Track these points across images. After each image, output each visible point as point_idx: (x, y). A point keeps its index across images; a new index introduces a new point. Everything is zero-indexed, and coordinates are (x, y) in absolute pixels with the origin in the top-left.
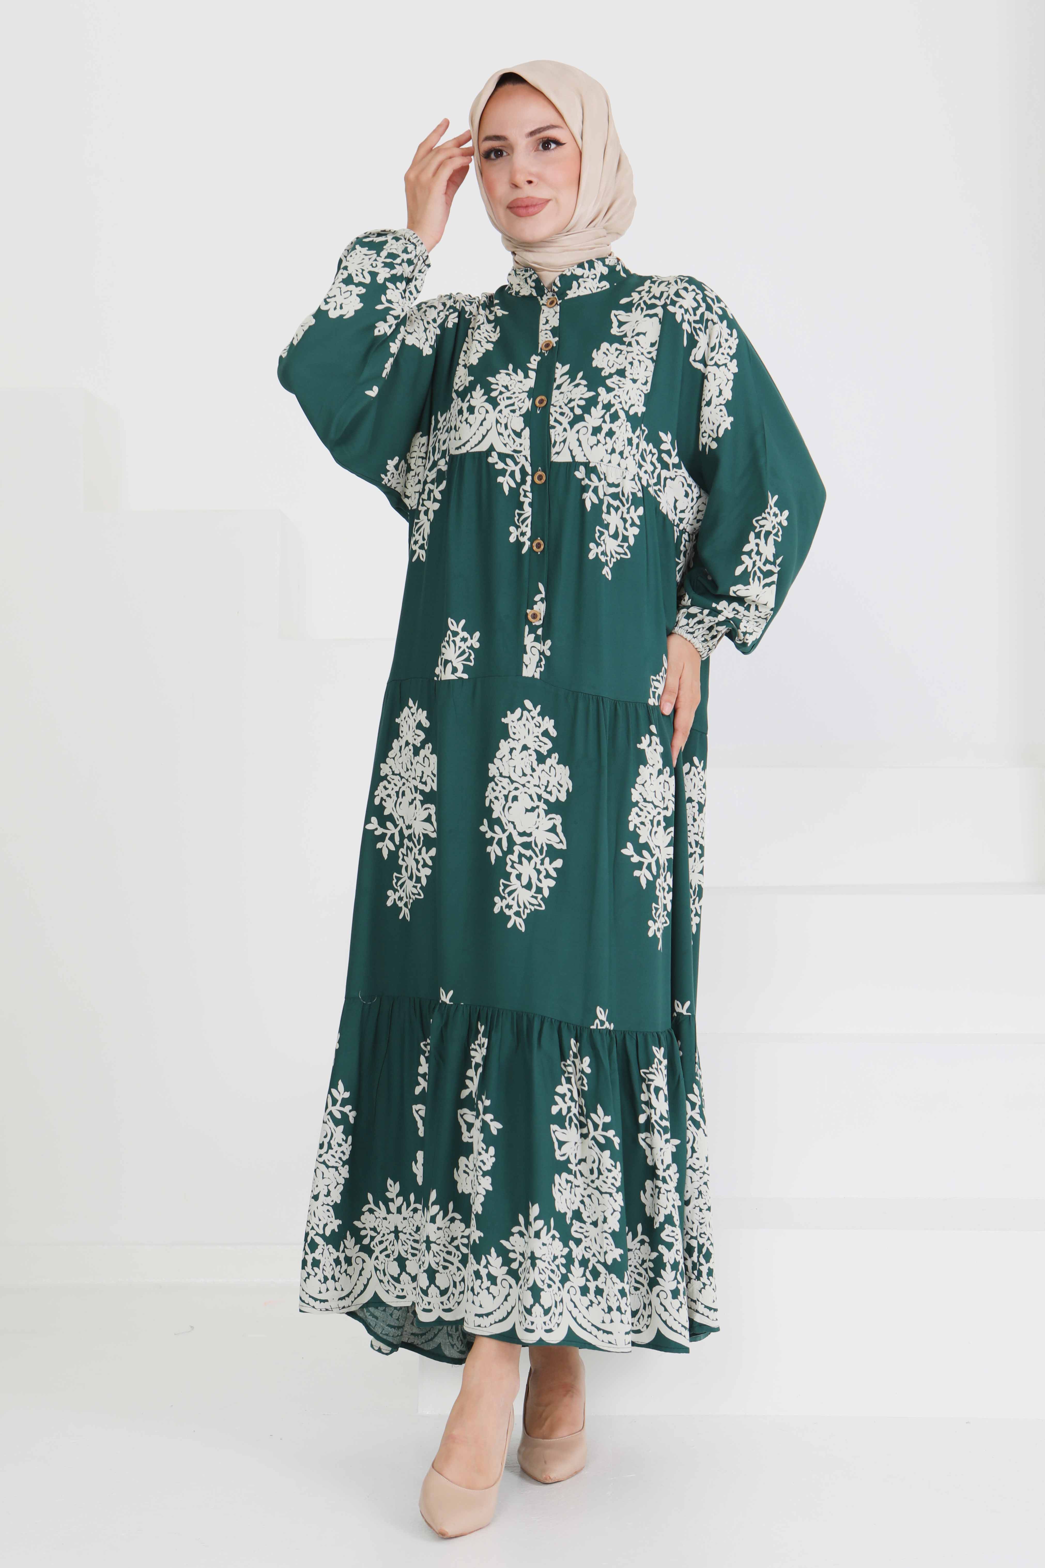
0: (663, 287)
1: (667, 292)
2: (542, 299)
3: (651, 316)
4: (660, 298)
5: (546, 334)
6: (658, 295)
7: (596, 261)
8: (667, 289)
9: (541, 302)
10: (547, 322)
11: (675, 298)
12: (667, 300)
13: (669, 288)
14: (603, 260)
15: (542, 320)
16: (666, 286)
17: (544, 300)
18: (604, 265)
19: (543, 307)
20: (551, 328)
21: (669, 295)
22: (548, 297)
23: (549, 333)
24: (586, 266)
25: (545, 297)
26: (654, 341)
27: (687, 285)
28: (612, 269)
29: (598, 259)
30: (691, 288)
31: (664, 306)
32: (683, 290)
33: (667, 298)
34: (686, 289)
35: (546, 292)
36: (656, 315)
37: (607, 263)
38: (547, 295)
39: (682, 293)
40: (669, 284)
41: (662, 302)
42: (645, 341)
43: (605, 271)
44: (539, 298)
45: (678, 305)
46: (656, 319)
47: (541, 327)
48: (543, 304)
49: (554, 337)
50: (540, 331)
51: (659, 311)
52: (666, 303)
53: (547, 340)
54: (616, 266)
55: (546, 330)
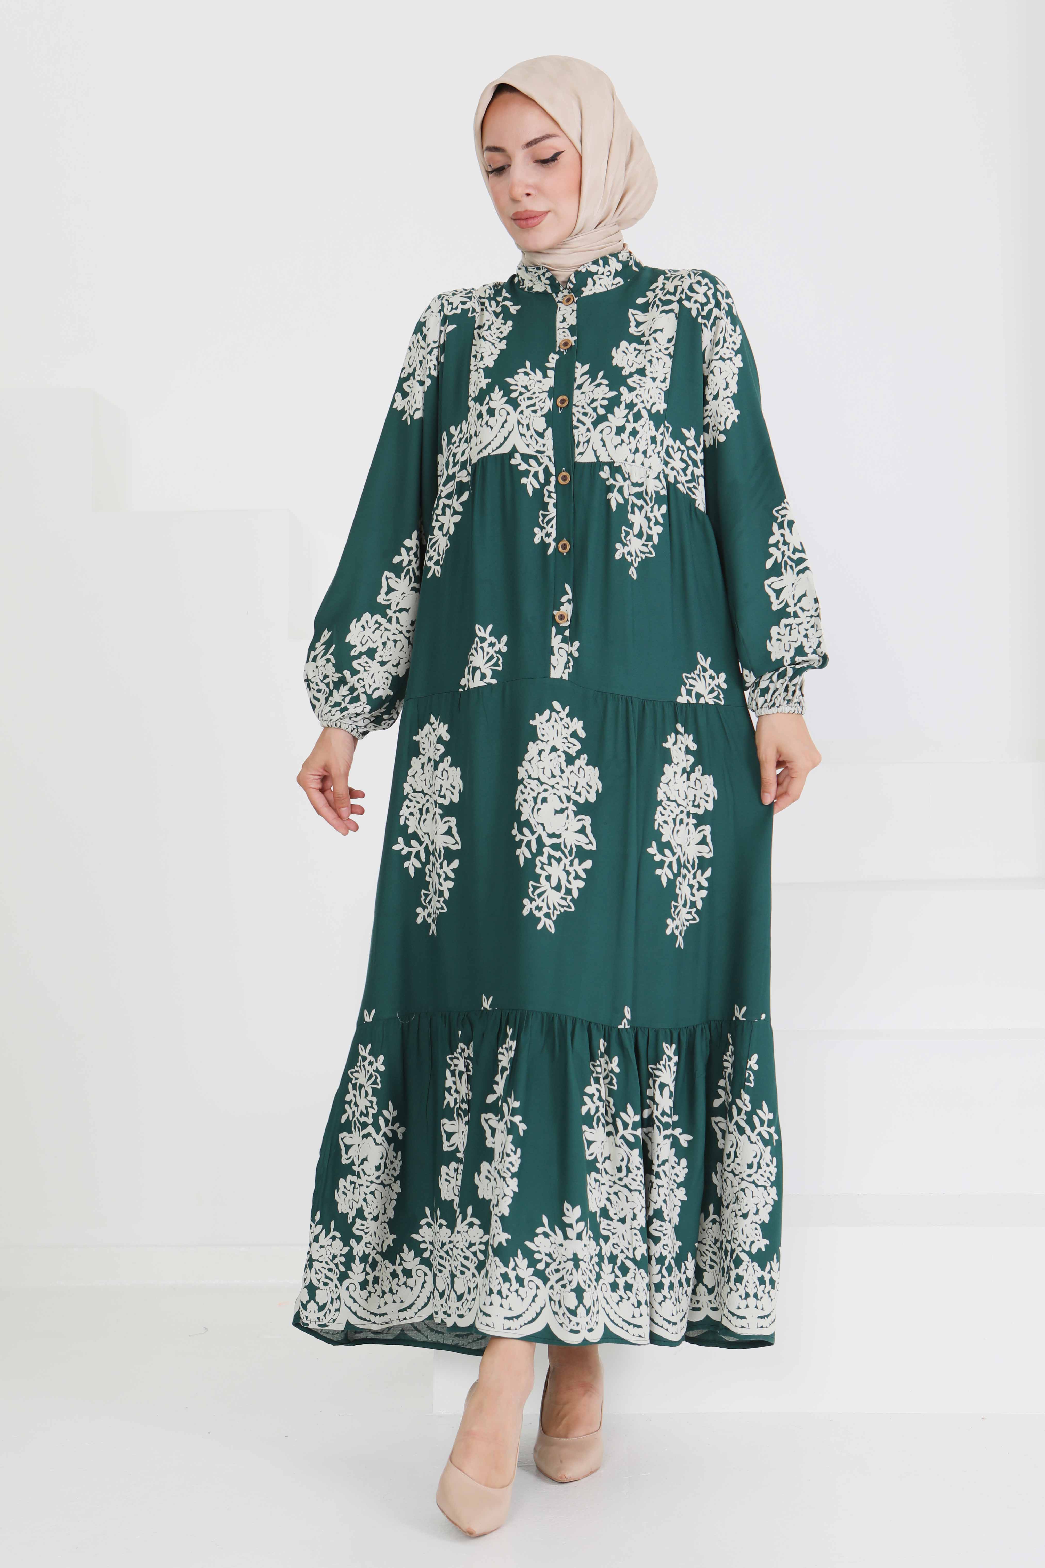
0: (677, 282)
1: (681, 286)
2: (557, 296)
3: (667, 312)
4: (674, 294)
5: (564, 332)
6: (672, 290)
7: (610, 257)
8: (680, 283)
9: (557, 299)
10: (564, 320)
11: (689, 293)
12: (681, 295)
13: (683, 282)
14: (615, 255)
15: (559, 318)
16: (679, 280)
17: (560, 297)
18: (618, 261)
19: (559, 305)
20: (568, 326)
21: (683, 290)
22: (564, 294)
23: (567, 331)
24: (601, 262)
25: (560, 295)
26: (671, 337)
27: (700, 278)
28: (625, 264)
29: (612, 255)
30: (704, 282)
31: (680, 301)
32: (696, 284)
33: (682, 293)
34: (699, 283)
35: (561, 289)
36: (672, 311)
37: (620, 259)
38: (563, 292)
39: (696, 287)
40: (682, 277)
41: (678, 297)
42: (663, 338)
43: (619, 267)
44: (554, 295)
45: (693, 300)
46: (672, 315)
47: (558, 325)
48: (559, 302)
49: (572, 336)
50: (557, 328)
51: (675, 306)
52: (681, 297)
53: (565, 338)
54: (629, 261)
55: (564, 328)
